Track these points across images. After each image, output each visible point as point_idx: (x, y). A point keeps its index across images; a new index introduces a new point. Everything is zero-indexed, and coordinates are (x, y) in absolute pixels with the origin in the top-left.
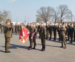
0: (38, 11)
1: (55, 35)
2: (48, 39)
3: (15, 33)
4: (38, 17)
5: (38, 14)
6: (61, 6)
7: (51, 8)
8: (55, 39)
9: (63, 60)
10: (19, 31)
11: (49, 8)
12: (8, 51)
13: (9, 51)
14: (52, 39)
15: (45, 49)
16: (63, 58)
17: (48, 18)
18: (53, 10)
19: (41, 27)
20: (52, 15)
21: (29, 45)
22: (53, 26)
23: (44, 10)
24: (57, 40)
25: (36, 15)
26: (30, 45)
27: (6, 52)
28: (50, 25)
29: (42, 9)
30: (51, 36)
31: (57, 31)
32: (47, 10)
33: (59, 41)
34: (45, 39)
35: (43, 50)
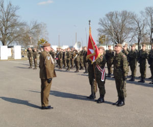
0: (101, 21)
2: (128, 79)
3: (57, 67)
4: (103, 34)
5: (103, 28)
6: (151, 8)
7: (129, 13)
10: (64, 64)
11: (125, 15)
13: (49, 105)
14: (136, 80)
17: (124, 34)
18: (133, 17)
20: (132, 29)
21: (89, 94)
22: (136, 51)
23: (114, 18)
24: (147, 82)
25: (98, 30)
29: (111, 16)
32: (120, 19)
33: (152, 83)
34: (125, 81)
35: (121, 104)
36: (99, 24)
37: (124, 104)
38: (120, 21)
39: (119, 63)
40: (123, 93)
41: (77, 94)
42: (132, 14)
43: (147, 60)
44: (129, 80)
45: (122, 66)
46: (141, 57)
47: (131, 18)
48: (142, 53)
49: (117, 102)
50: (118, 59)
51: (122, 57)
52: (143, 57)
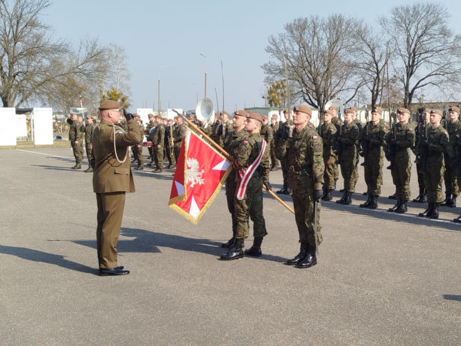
0: (274, 43)
1: (372, 176)
2: (335, 199)
4: (278, 79)
5: (278, 63)
6: (408, 10)
7: (348, 24)
8: (372, 199)
9: (420, 318)
10: (169, 159)
11: (337, 27)
12: (111, 265)
14: (355, 203)
15: (314, 256)
16: (418, 309)
17: (334, 80)
18: (360, 34)
19: (295, 130)
20: (355, 65)
21: (226, 235)
23: (307, 36)
24: (382, 207)
25: (265, 67)
26: (230, 236)
27: (103, 271)
28: (346, 122)
29: (299, 29)
30: (347, 184)
31: (383, 154)
32: (324, 38)
33: (396, 211)
34: (318, 202)
35: (307, 262)
36: (269, 50)
37: (314, 262)
38: (325, 43)
39: (303, 156)
40: (313, 232)
41: (197, 237)
42: (356, 25)
43: (382, 148)
44: (337, 202)
45: (310, 164)
47: (354, 36)
48: (371, 129)
49: (296, 258)
50: (301, 146)
51: (311, 140)
52: (372, 140)
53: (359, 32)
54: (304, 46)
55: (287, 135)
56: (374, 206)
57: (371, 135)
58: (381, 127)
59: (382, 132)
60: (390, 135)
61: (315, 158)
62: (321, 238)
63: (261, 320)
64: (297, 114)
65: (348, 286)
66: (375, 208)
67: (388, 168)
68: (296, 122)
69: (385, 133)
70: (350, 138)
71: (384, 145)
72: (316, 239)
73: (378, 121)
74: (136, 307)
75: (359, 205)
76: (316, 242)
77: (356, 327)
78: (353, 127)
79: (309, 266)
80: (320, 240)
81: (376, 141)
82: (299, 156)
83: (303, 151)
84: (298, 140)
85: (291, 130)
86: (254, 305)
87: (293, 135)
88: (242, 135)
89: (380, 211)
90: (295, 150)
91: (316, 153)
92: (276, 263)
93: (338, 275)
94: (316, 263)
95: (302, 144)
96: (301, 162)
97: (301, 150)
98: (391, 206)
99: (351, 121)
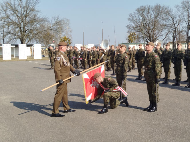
0: (131, 16)
2: (161, 82)
4: (133, 31)
5: (133, 24)
6: (188, 2)
7: (163, 8)
11: (158, 9)
15: (156, 107)
17: (157, 32)
18: (168, 12)
20: (166, 25)
23: (145, 13)
24: (182, 85)
25: (128, 26)
29: (142, 10)
32: (153, 14)
33: (188, 87)
34: (158, 84)
35: (153, 110)
36: (129, 19)
37: (156, 110)
38: (153, 16)
39: (151, 64)
40: (155, 97)
42: (166, 9)
43: (182, 60)
45: (154, 68)
46: (176, 58)
47: (165, 13)
48: (177, 52)
49: (148, 108)
50: (150, 60)
51: (154, 57)
52: (178, 57)
53: (167, 12)
54: (144, 18)
55: (144, 55)
56: (179, 85)
57: (177, 55)
58: (182, 52)
59: (182, 54)
60: (186, 55)
61: (156, 65)
62: (159, 99)
63: (136, 135)
64: (148, 46)
65: (172, 120)
66: (179, 86)
67: (185, 69)
68: (148, 49)
69: (183, 54)
70: (168, 56)
71: (183, 59)
72: (156, 99)
73: (181, 49)
74: (81, 128)
75: (172, 84)
76: (157, 101)
77: (178, 139)
78: (170, 52)
79: (154, 111)
80: (159, 100)
81: (179, 57)
82: (149, 64)
83: (151, 62)
84: (149, 57)
85: (146, 53)
86: (132, 128)
87: (146, 55)
88: (124, 55)
89: (181, 87)
90: (147, 61)
91: (156, 63)
92: (139, 110)
93: (167, 115)
94: (157, 110)
95: (150, 59)
96: (150, 67)
97: (150, 61)
98: (186, 85)
99: (169, 49)
